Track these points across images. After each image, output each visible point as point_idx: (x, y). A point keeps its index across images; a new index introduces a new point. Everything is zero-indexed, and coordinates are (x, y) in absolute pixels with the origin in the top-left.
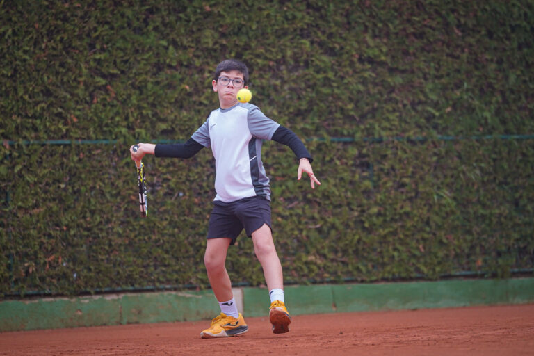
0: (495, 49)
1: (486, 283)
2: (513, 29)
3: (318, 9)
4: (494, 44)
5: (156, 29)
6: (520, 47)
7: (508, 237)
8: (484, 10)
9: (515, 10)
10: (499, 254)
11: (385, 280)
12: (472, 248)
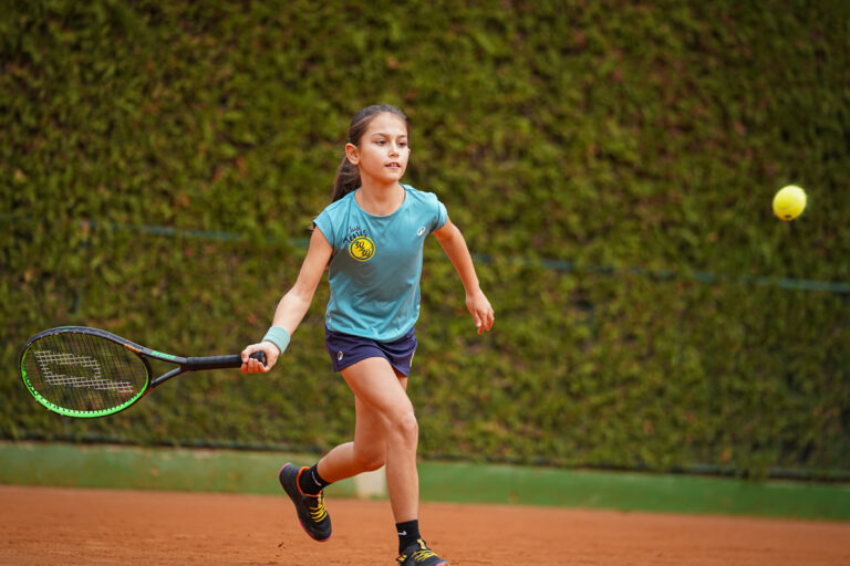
0: (790, 159)
1: (732, 485)
2: (819, 131)
3: (547, 78)
4: (789, 150)
5: (316, 85)
6: (826, 158)
7: (772, 424)
8: (781, 102)
9: (825, 107)
10: (756, 447)
11: (590, 466)
12: (719, 434)
